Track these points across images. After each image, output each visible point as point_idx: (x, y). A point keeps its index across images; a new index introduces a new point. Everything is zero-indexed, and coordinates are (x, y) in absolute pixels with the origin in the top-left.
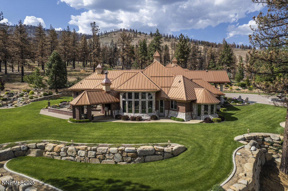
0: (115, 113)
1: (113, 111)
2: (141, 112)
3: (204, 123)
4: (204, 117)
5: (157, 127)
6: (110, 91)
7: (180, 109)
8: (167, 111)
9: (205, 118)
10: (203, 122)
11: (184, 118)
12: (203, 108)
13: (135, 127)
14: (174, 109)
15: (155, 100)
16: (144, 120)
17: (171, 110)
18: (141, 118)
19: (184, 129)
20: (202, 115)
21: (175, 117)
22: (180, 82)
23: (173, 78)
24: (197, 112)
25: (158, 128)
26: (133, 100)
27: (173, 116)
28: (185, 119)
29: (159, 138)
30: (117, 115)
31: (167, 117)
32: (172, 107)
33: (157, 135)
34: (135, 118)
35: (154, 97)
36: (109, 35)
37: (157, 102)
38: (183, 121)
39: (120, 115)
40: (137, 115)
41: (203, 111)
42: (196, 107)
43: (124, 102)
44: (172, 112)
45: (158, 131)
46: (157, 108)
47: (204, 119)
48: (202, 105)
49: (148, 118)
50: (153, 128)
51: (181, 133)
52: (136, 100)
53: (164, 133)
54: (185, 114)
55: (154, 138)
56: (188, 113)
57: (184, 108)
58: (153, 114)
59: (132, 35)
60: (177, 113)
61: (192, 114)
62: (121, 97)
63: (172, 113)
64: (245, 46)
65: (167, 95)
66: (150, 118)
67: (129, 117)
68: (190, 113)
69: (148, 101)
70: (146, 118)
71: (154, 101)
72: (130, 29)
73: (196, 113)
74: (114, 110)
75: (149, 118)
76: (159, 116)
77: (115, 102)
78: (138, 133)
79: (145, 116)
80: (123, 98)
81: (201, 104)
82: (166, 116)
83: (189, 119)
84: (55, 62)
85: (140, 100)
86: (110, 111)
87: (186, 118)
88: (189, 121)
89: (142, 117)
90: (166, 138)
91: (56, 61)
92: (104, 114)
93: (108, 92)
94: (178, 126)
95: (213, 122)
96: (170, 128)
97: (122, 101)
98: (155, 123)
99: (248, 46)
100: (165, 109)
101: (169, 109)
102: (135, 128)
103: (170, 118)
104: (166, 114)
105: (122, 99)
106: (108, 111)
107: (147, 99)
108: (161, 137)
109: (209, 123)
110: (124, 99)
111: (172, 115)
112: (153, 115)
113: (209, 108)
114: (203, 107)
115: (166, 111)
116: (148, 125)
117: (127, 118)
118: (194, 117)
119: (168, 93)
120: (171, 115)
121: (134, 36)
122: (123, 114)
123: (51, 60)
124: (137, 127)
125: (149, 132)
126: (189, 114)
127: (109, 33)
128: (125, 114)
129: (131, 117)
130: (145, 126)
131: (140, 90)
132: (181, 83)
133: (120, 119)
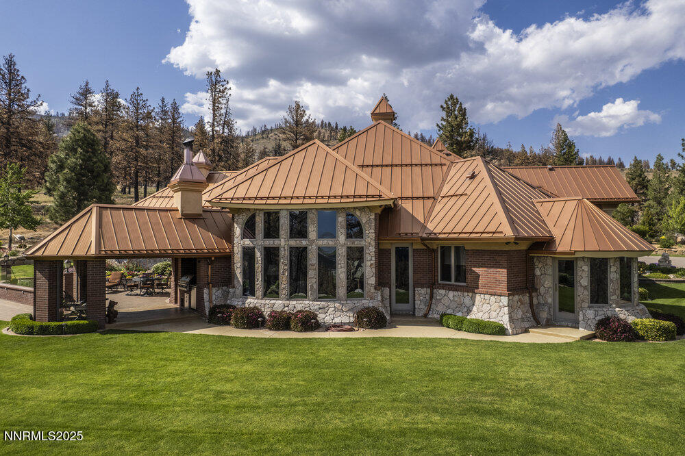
0: (213, 296)
1: (206, 291)
2: (316, 295)
3: (597, 340)
4: (590, 313)
5: (383, 359)
6: (201, 212)
7: (481, 281)
8: (423, 291)
9: (598, 318)
10: (593, 337)
11: (505, 320)
12: (583, 277)
13: (273, 356)
14: (453, 282)
15: (373, 243)
16: (327, 329)
17: (443, 287)
18: (315, 317)
19: (522, 372)
20: (582, 308)
21: (459, 314)
22: (473, 177)
23: (445, 168)
24: (557, 293)
25: (388, 365)
26: (284, 242)
27: (449, 311)
28: (507, 325)
29: (394, 427)
30: (216, 306)
31: (426, 315)
32: (446, 275)
33: (381, 410)
34: (290, 318)
35: (370, 233)
36: (273, 134)
37: (382, 255)
38: (501, 331)
39: (229, 306)
40: (299, 305)
41: (585, 288)
42: (550, 271)
43: (248, 254)
44: (447, 298)
45: (388, 381)
46: (382, 282)
47: (593, 324)
48: (580, 263)
49: (345, 319)
50: (362, 366)
51: (518, 393)
52: (294, 243)
53: (422, 393)
54: (505, 300)
55: (364, 432)
56: (520, 300)
57: (501, 274)
58: (366, 303)
59: (326, 135)
60: (467, 300)
61: (535, 301)
62: (238, 231)
63: (445, 301)
64: (597, 159)
65: (424, 227)
66: (352, 320)
67: (261, 316)
68: (526, 298)
69: (344, 249)
70: (337, 320)
71: (372, 249)
72: (322, 122)
73: (550, 300)
74: (207, 285)
75: (347, 318)
76: (392, 314)
77: (211, 252)
78: (277, 391)
79: (332, 312)
80: (244, 236)
81: (577, 255)
82: (420, 313)
83: (526, 325)
84: (76, 152)
85: (313, 242)
86: (194, 292)
87: (511, 320)
88: (526, 331)
89: (321, 317)
90: (438, 433)
91: (79, 149)
92: (178, 306)
93: (188, 217)
94: (488, 354)
95: (642, 339)
96: (451, 365)
97: (240, 249)
98: (374, 338)
99: (606, 160)
100: (417, 284)
101: (432, 285)
102: (272, 365)
103: (440, 322)
104: (421, 307)
105: (240, 242)
106: (189, 292)
107: (342, 238)
108: (405, 421)
109: (623, 340)
110: (247, 242)
111: (448, 307)
112: (366, 305)
113: (613, 274)
114: (586, 268)
115: (422, 293)
116: (340, 350)
117: (253, 320)
118: (544, 315)
119: (427, 219)
120: (441, 308)
121: (331, 136)
122: (244, 303)
123: (65, 149)
124: (281, 356)
125: (337, 384)
126: (522, 303)
127: (272, 130)
128: (251, 302)
129: (269, 315)
130: (323, 353)
131: (313, 201)
132: (477, 180)
133: (225, 322)
